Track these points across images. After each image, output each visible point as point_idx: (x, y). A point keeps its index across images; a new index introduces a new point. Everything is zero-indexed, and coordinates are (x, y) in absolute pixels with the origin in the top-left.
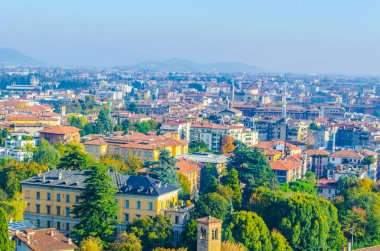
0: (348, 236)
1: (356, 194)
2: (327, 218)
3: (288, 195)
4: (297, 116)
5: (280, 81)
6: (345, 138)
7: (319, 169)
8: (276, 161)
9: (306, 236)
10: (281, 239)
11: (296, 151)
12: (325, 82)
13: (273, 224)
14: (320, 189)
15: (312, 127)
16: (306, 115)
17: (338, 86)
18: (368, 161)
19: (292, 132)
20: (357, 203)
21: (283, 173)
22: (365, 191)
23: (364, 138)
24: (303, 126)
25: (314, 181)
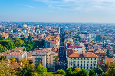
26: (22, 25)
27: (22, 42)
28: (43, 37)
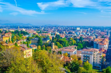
0: (69, 44)
1: (70, 40)
2: (67, 42)
3: (62, 40)
4: (64, 31)
5: (62, 27)
6: (69, 33)
7: (66, 37)
8: (61, 36)
9: (65, 45)
10: (62, 45)
11: (63, 35)
12: (67, 27)
13: (61, 43)
14: (66, 39)
15: (65, 32)
16: (65, 31)
17: (69, 27)
18: (72, 36)
19: (63, 33)
20: (70, 41)
21: (62, 37)
22: (72, 39)
23: (71, 33)
24: (64, 32)
25: (66, 38)
26: (76, 28)
27: (74, 42)
28: (92, 39)
